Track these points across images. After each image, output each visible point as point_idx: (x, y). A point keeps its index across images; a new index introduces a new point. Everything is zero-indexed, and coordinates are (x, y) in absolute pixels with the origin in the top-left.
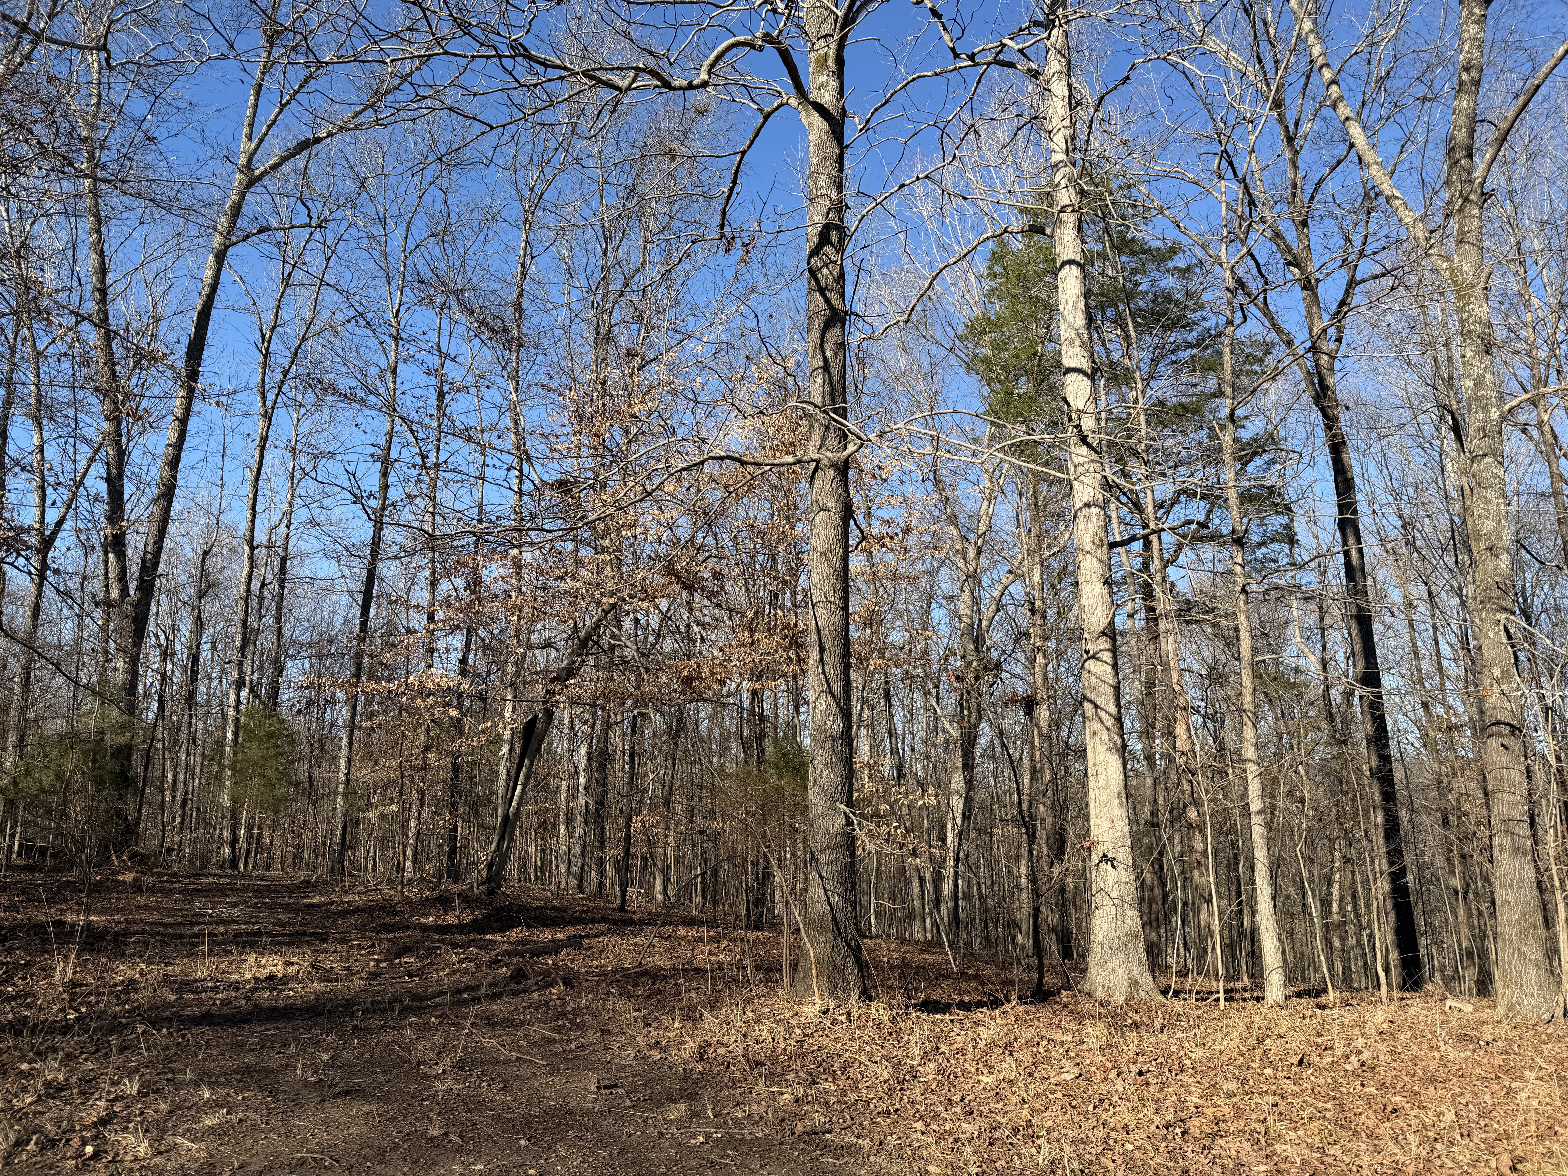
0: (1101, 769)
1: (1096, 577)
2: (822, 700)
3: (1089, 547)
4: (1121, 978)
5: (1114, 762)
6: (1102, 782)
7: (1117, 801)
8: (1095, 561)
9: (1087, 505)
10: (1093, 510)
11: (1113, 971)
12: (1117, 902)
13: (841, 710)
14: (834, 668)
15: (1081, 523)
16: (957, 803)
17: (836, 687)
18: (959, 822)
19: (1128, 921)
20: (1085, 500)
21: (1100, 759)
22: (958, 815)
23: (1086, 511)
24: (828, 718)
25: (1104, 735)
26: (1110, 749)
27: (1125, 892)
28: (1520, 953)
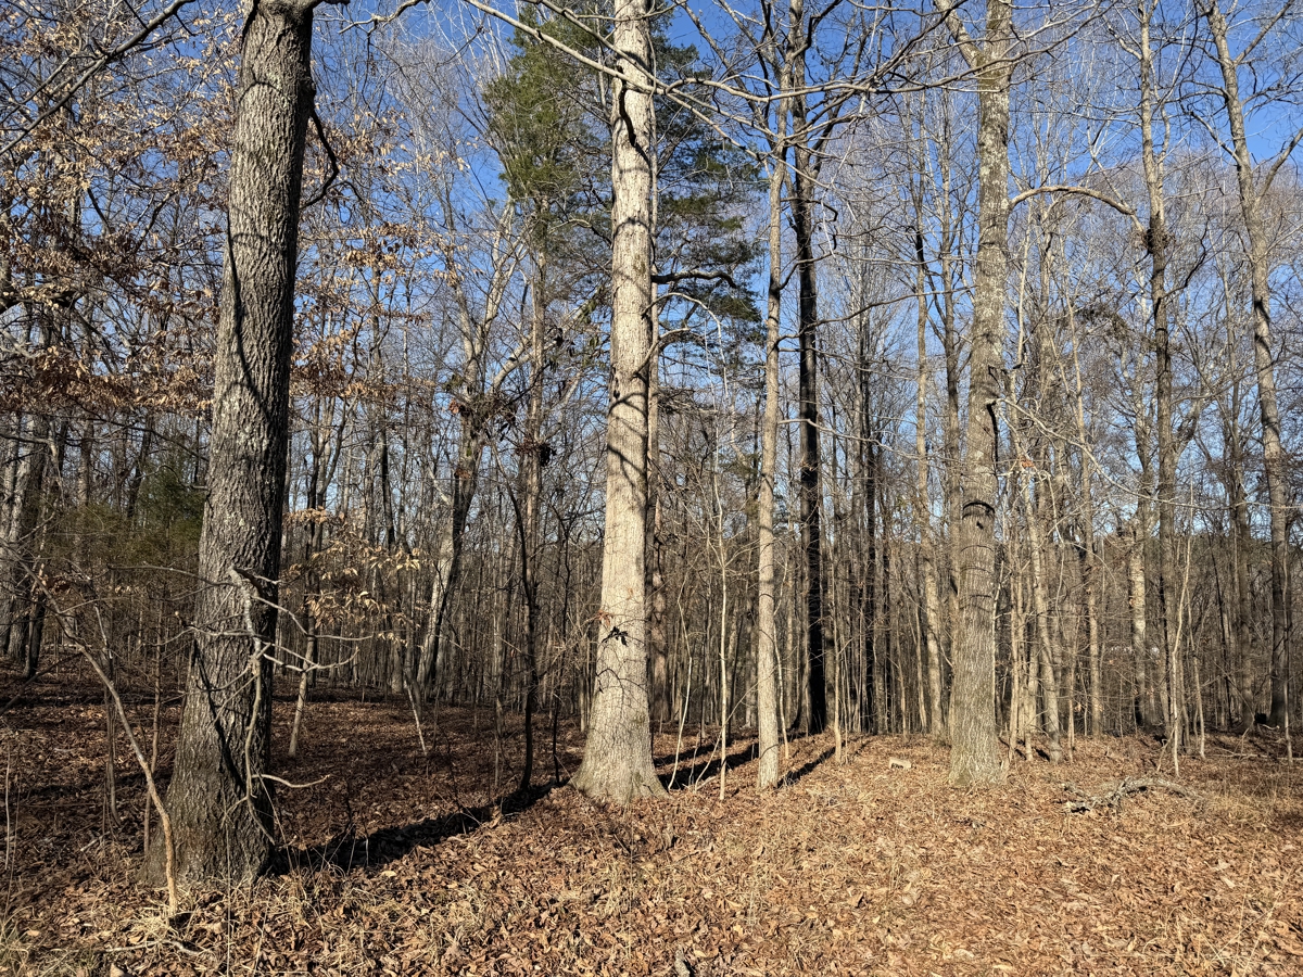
0: (620, 531)
1: (634, 308)
2: (235, 396)
3: (629, 271)
4: (622, 771)
5: (635, 523)
6: (620, 545)
7: (634, 567)
8: (634, 288)
9: (631, 221)
10: (639, 229)
11: (614, 764)
12: (625, 683)
13: (268, 416)
14: (259, 345)
15: (622, 242)
16: (445, 566)
17: (261, 378)
18: (445, 583)
19: (635, 705)
20: (630, 214)
21: (620, 519)
22: (445, 576)
23: (629, 228)
24: (241, 427)
25: (628, 492)
26: (632, 508)
27: (633, 671)
28: (977, 721)
